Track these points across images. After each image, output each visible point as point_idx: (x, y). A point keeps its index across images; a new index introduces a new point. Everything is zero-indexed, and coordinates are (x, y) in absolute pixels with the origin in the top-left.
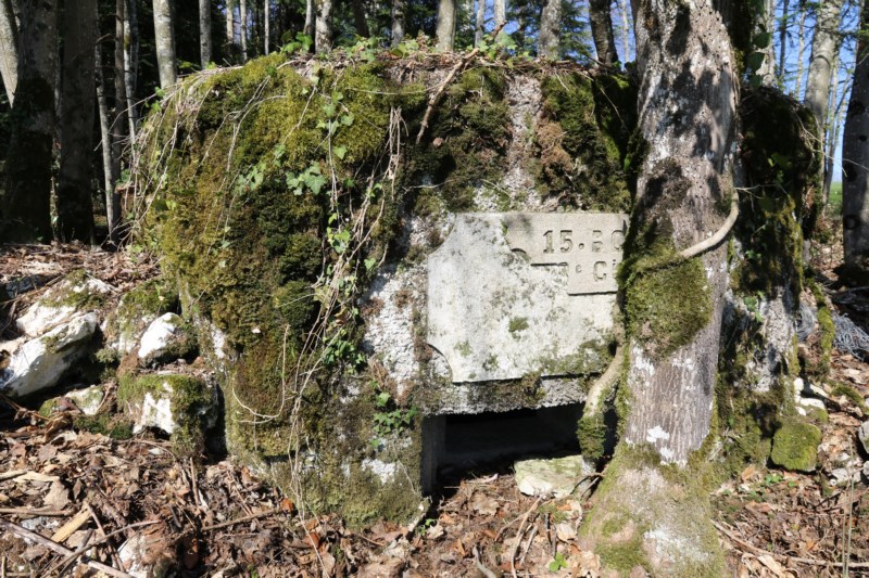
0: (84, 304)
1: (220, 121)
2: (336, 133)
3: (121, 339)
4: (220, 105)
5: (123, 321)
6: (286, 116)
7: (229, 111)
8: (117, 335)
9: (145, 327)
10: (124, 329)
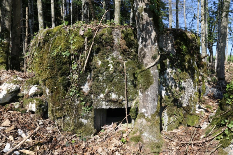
0: (16, 83)
1: (48, 40)
2: (73, 43)
3: (25, 91)
4: (48, 37)
5: (25, 87)
6: (62, 39)
7: (50, 38)
8: (24, 90)
9: (31, 88)
10: (25, 89)
